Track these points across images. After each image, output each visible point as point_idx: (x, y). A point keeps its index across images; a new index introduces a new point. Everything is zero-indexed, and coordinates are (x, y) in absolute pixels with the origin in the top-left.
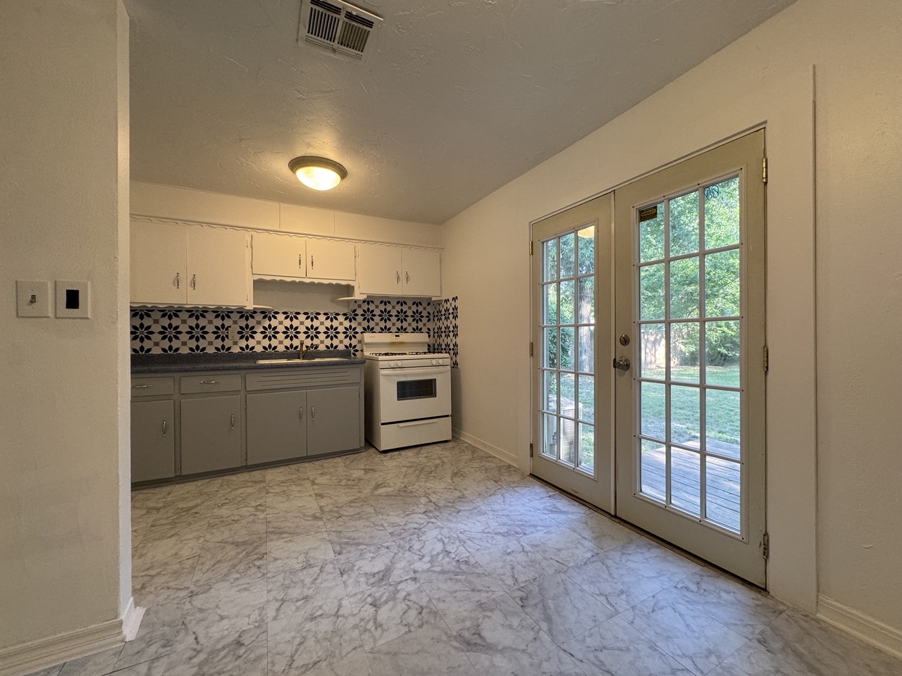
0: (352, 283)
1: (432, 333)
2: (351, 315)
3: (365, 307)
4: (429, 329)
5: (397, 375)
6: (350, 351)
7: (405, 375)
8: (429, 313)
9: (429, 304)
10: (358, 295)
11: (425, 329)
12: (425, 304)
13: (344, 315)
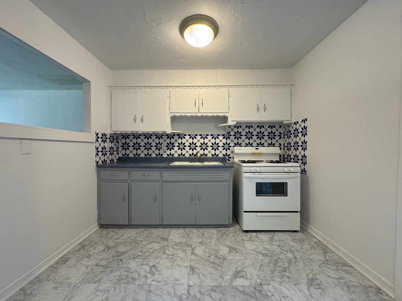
0: (226, 115)
1: (282, 147)
2: (227, 135)
3: (236, 130)
4: (280, 144)
5: (256, 178)
6: (226, 157)
7: (262, 178)
8: (280, 133)
9: (280, 127)
10: (231, 122)
11: (277, 144)
12: (277, 127)
13: (223, 135)
